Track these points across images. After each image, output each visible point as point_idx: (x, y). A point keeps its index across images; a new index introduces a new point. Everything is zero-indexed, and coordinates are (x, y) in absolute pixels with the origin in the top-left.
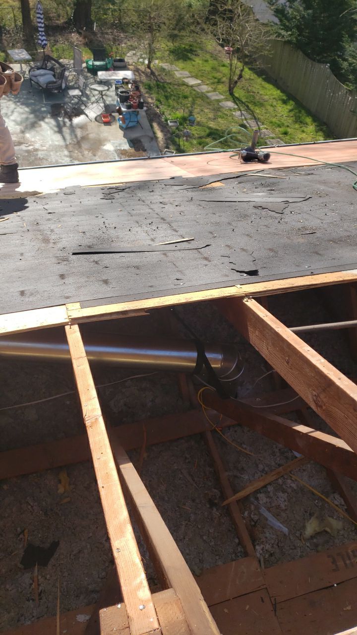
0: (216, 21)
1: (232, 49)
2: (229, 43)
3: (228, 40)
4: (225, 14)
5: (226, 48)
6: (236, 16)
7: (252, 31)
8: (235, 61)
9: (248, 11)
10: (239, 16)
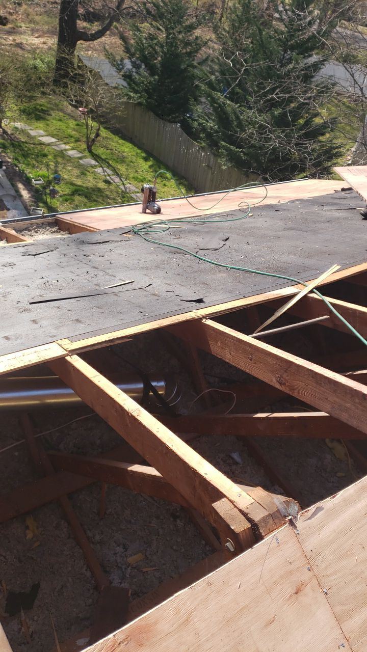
0: (66, 83)
1: (86, 110)
2: (82, 105)
3: (81, 101)
4: (76, 78)
5: (80, 109)
6: (87, 80)
7: (104, 93)
8: (90, 122)
9: (97, 76)
10: (89, 79)
